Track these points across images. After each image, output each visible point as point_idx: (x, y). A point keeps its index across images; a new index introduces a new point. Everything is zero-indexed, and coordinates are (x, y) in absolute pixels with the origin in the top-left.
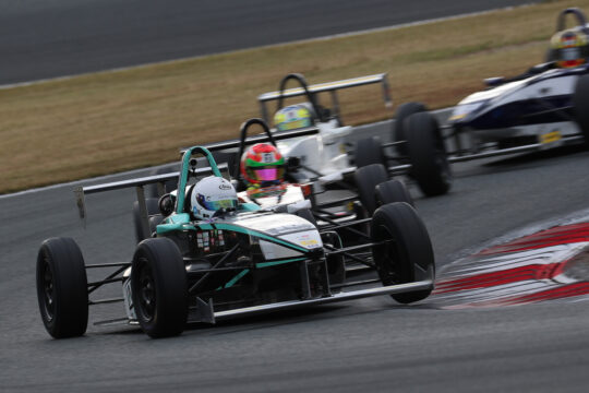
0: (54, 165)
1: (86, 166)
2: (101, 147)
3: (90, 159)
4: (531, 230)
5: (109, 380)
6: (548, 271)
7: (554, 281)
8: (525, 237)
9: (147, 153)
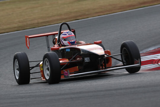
0: (5, 27)
1: (15, 27)
2: (19, 22)
3: (16, 25)
4: (152, 49)
5: (22, 94)
6: (157, 62)
7: (159, 65)
8: (150, 51)
9: (34, 24)
